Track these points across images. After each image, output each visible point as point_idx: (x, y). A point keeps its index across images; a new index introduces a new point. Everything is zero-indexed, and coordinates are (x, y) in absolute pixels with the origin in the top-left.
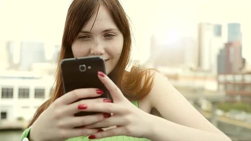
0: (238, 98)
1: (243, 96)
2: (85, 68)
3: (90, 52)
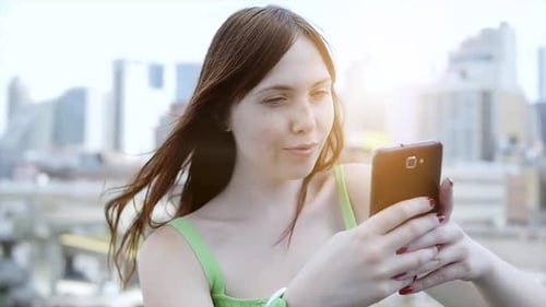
2: (415, 163)
3: (291, 130)
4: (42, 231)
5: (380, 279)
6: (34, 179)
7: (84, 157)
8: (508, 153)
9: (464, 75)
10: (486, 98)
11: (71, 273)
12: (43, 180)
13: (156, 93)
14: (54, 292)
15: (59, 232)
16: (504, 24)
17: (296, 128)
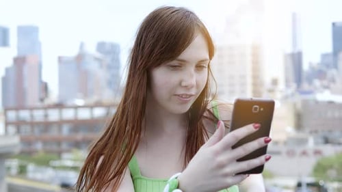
0: (39, 146)
1: (45, 142)
2: (258, 110)
3: (180, 84)
5: (226, 175)
17: (184, 84)
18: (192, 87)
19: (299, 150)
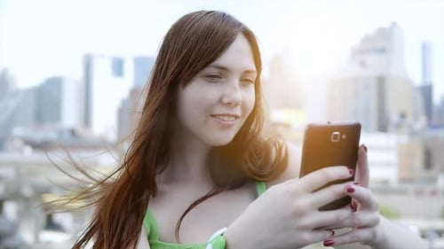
2: (339, 137)
3: (220, 101)
4: (27, 191)
6: (20, 151)
7: (61, 132)
8: (398, 126)
9: (363, 64)
10: (381, 82)
11: (51, 225)
12: (28, 151)
13: (118, 80)
14: (37, 240)
15: (40, 191)
16: (394, 24)
17: (226, 100)
18: (237, 105)
19: (428, 188)
